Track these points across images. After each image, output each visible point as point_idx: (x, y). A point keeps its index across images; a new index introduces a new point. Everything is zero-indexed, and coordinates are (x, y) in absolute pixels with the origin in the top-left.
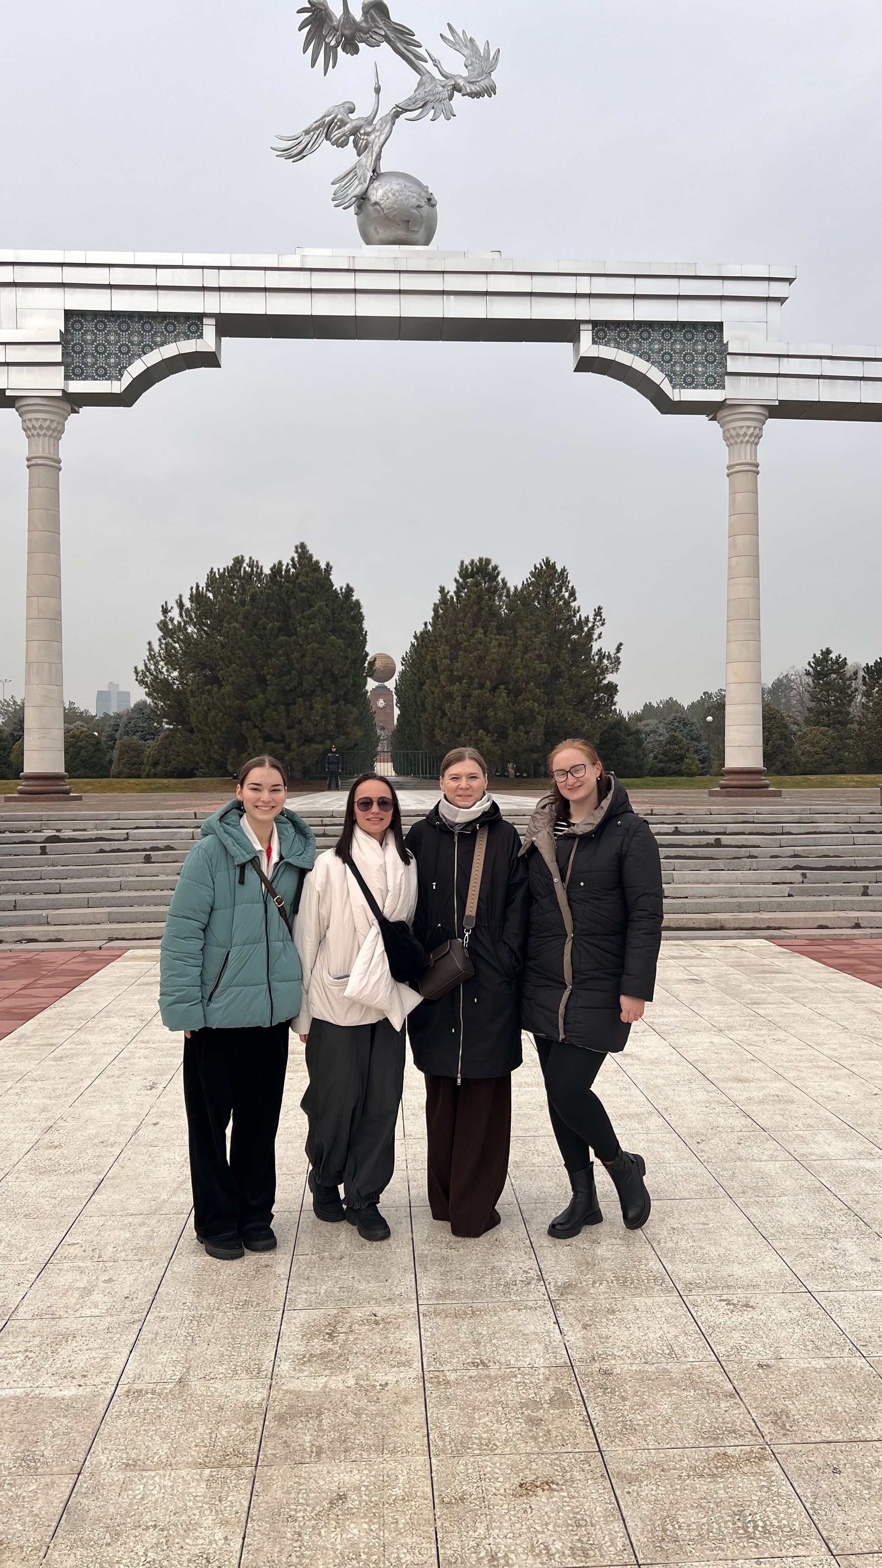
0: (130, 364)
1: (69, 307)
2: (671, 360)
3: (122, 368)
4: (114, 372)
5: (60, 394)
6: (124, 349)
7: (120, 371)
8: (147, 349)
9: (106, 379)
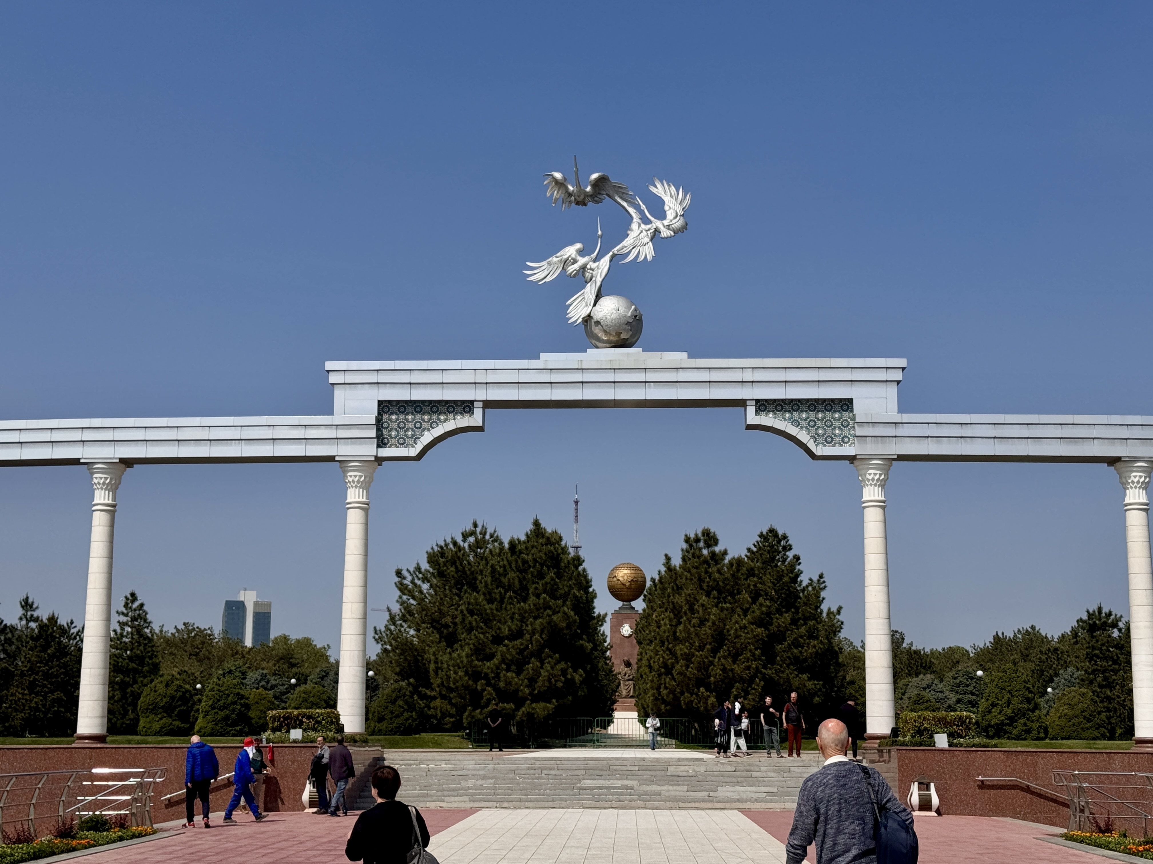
0: (422, 436)
1: (381, 399)
2: (815, 425)
3: (416, 438)
4: (411, 441)
5: (373, 459)
6: (418, 425)
7: (415, 440)
8: (434, 425)
9: (405, 447)
